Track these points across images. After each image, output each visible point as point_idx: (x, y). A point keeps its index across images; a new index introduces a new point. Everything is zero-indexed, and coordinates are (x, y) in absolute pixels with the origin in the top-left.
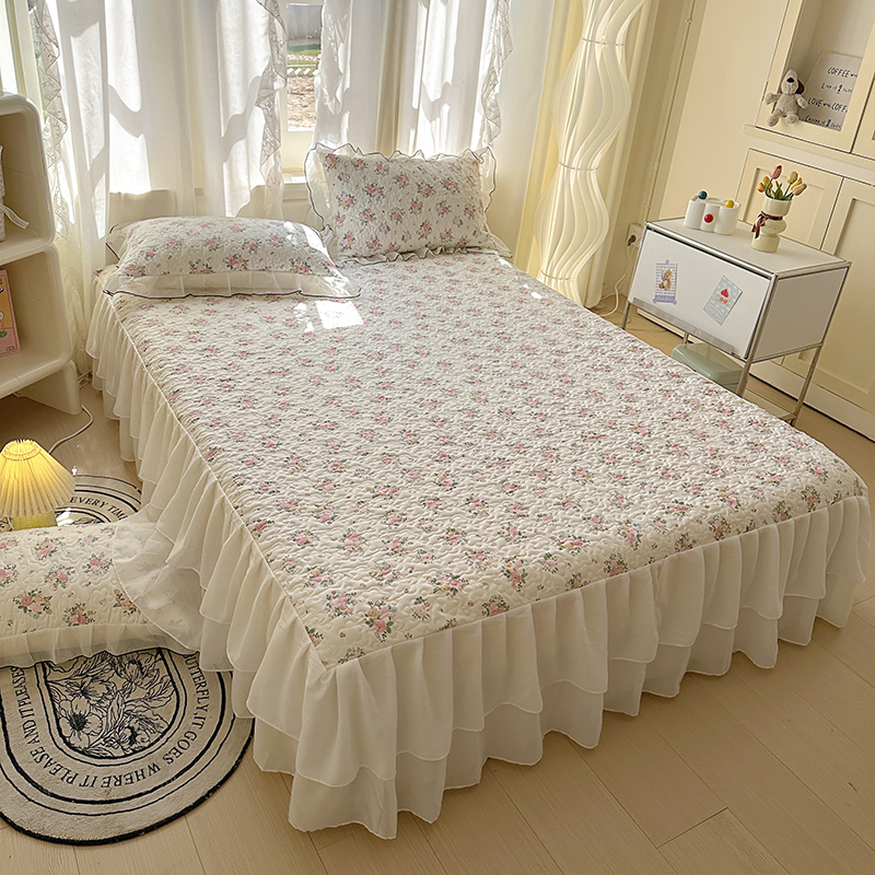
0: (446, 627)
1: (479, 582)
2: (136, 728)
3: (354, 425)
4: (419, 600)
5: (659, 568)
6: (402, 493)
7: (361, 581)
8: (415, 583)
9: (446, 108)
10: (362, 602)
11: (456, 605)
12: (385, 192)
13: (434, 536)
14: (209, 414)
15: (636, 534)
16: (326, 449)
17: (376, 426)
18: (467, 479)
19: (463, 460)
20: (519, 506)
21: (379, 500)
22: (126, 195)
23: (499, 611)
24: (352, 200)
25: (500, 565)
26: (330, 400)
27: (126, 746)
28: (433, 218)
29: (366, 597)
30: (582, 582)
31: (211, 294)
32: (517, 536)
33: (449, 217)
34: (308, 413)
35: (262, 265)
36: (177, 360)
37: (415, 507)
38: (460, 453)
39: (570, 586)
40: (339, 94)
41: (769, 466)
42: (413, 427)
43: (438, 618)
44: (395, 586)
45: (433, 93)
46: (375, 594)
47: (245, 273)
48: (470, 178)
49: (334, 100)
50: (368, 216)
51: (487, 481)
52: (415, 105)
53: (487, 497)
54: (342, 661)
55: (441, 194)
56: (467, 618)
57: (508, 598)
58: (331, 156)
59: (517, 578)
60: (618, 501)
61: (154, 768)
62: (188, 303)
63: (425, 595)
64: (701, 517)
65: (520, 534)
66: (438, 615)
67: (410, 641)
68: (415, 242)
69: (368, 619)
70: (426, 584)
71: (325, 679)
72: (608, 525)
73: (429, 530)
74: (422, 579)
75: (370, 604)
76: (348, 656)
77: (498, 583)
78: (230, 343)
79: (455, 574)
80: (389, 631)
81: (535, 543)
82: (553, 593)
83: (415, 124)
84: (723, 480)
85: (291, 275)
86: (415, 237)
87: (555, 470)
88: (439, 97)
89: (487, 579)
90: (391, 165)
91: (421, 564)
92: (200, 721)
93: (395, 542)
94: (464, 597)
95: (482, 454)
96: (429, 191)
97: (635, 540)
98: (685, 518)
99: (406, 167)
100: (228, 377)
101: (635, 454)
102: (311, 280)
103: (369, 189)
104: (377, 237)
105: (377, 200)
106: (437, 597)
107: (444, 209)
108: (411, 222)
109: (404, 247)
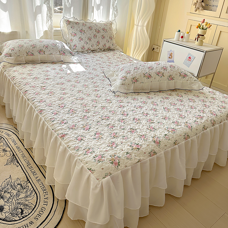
0: (138, 162)
1: (146, 145)
2: (23, 208)
3: (89, 98)
4: (127, 153)
5: (199, 137)
6: (111, 118)
7: (105, 149)
8: (124, 147)
9: (101, 7)
10: (108, 156)
11: (140, 154)
12: (85, 31)
13: (126, 131)
14: (38, 98)
15: (190, 126)
16: (82, 106)
17: (96, 98)
18: (131, 112)
19: (128, 107)
20: (150, 120)
21: (104, 121)
23: (154, 155)
24: (75, 34)
25: (151, 139)
26: (79, 91)
27: (20, 215)
28: (100, 40)
29: (108, 154)
30: (178, 143)
31: (33, 62)
32: (153, 129)
33: (105, 40)
34: (73, 95)
35: (50, 53)
36: (25, 81)
37: (117, 122)
38: (126, 105)
39: (174, 145)
40: (70, 1)
41: (220, 104)
42: (109, 98)
43: (135, 159)
44: (118, 149)
46: (111, 152)
47: (44, 55)
48: (110, 28)
50: (81, 39)
51: (138, 113)
52: (93, 5)
53: (139, 118)
54: (104, 178)
55: (102, 32)
56: (144, 158)
57: (156, 150)
58: (68, 21)
59: (158, 143)
60: (181, 116)
61: (31, 223)
62: (26, 65)
63: (129, 151)
64: (207, 119)
65: (154, 129)
66: (135, 158)
67: (127, 168)
68: (95, 47)
69: (111, 161)
70: (128, 147)
71: (99, 185)
72: (181, 124)
73: (124, 129)
74: (126, 146)
75: (111, 156)
76: (106, 176)
77: (152, 145)
78: (42, 76)
79: (137, 143)
80: (119, 165)
81: (160, 131)
82: (169, 147)
83: (93, 12)
84: (209, 108)
85: (59, 56)
87: (158, 108)
88: (99, 3)
89: (148, 144)
90: (87, 24)
91: (124, 141)
92: (46, 203)
93: (113, 134)
94: (142, 151)
95: (133, 105)
96: (99, 32)
97: (191, 128)
98: (203, 120)
99: (91, 24)
100: (43, 86)
101: (180, 102)
103: (81, 31)
104: (84, 46)
105: (83, 34)
106: (133, 151)
107: (103, 37)
108: (94, 41)
109: (92, 49)
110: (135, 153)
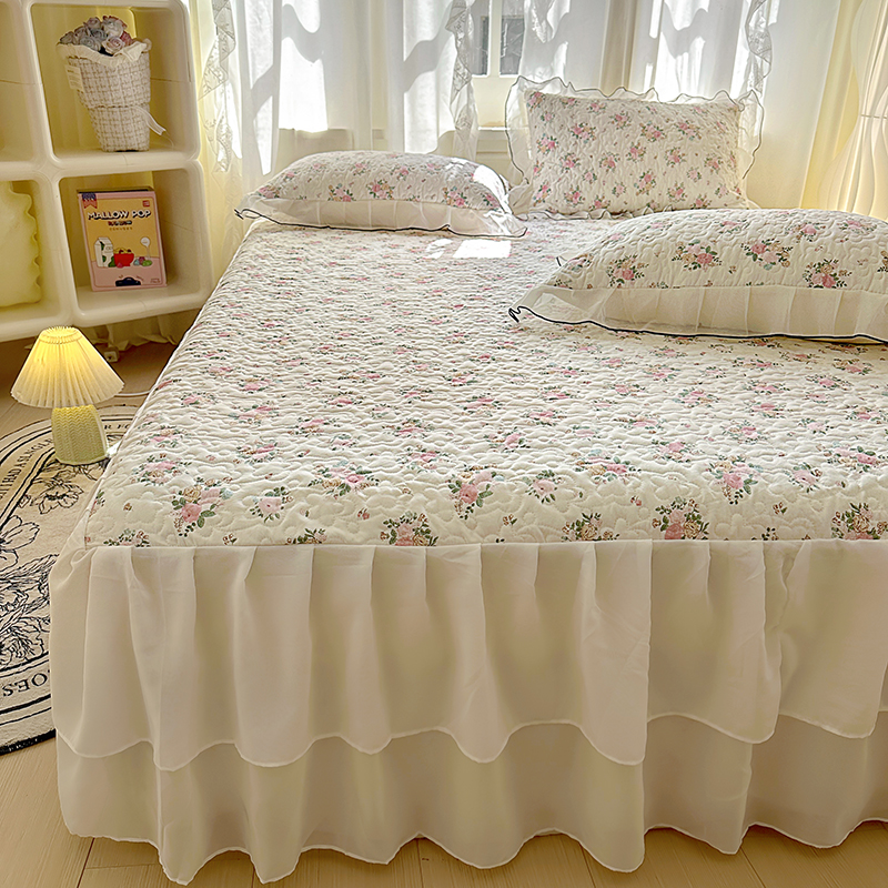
0: (302, 541)
1: (397, 487)
3: (394, 322)
4: (278, 491)
5: (789, 557)
6: (384, 379)
7: (215, 454)
8: (292, 469)
9: (699, 43)
10: (190, 475)
11: (337, 510)
12: (596, 133)
15: (745, 477)
17: (421, 325)
20: (552, 414)
22: (300, 133)
23: (415, 542)
24: (553, 144)
25: (453, 472)
28: (660, 167)
29: (202, 472)
30: (603, 530)
32: (514, 444)
33: (682, 168)
35: (409, 194)
39: (572, 533)
40: (550, 16)
43: (294, 523)
44: (258, 467)
45: (681, 20)
46: (218, 471)
47: (389, 202)
48: (719, 124)
49: (544, 23)
50: (571, 161)
52: (653, 34)
53: (509, 398)
54: (111, 543)
55: (673, 139)
56: (349, 535)
57: (437, 525)
58: (536, 94)
59: (470, 495)
63: (292, 486)
65: (521, 442)
66: (297, 519)
67: (229, 547)
68: (630, 198)
70: (308, 474)
72: (696, 457)
73: (380, 416)
74: (308, 466)
75: (200, 480)
76: (122, 540)
77: (430, 497)
79: (365, 469)
80: (201, 524)
81: (538, 456)
82: (532, 536)
83: (653, 59)
85: (442, 207)
86: (631, 191)
88: (687, 24)
89: (415, 487)
90: (610, 104)
91: (324, 450)
93: (316, 422)
94: (357, 500)
97: (739, 487)
98: (865, 476)
99: (631, 106)
102: (465, 214)
103: (577, 130)
104: (578, 188)
105: (585, 142)
106: (310, 492)
107: (676, 158)
108: (628, 171)
109: (616, 205)
110: (313, 502)
